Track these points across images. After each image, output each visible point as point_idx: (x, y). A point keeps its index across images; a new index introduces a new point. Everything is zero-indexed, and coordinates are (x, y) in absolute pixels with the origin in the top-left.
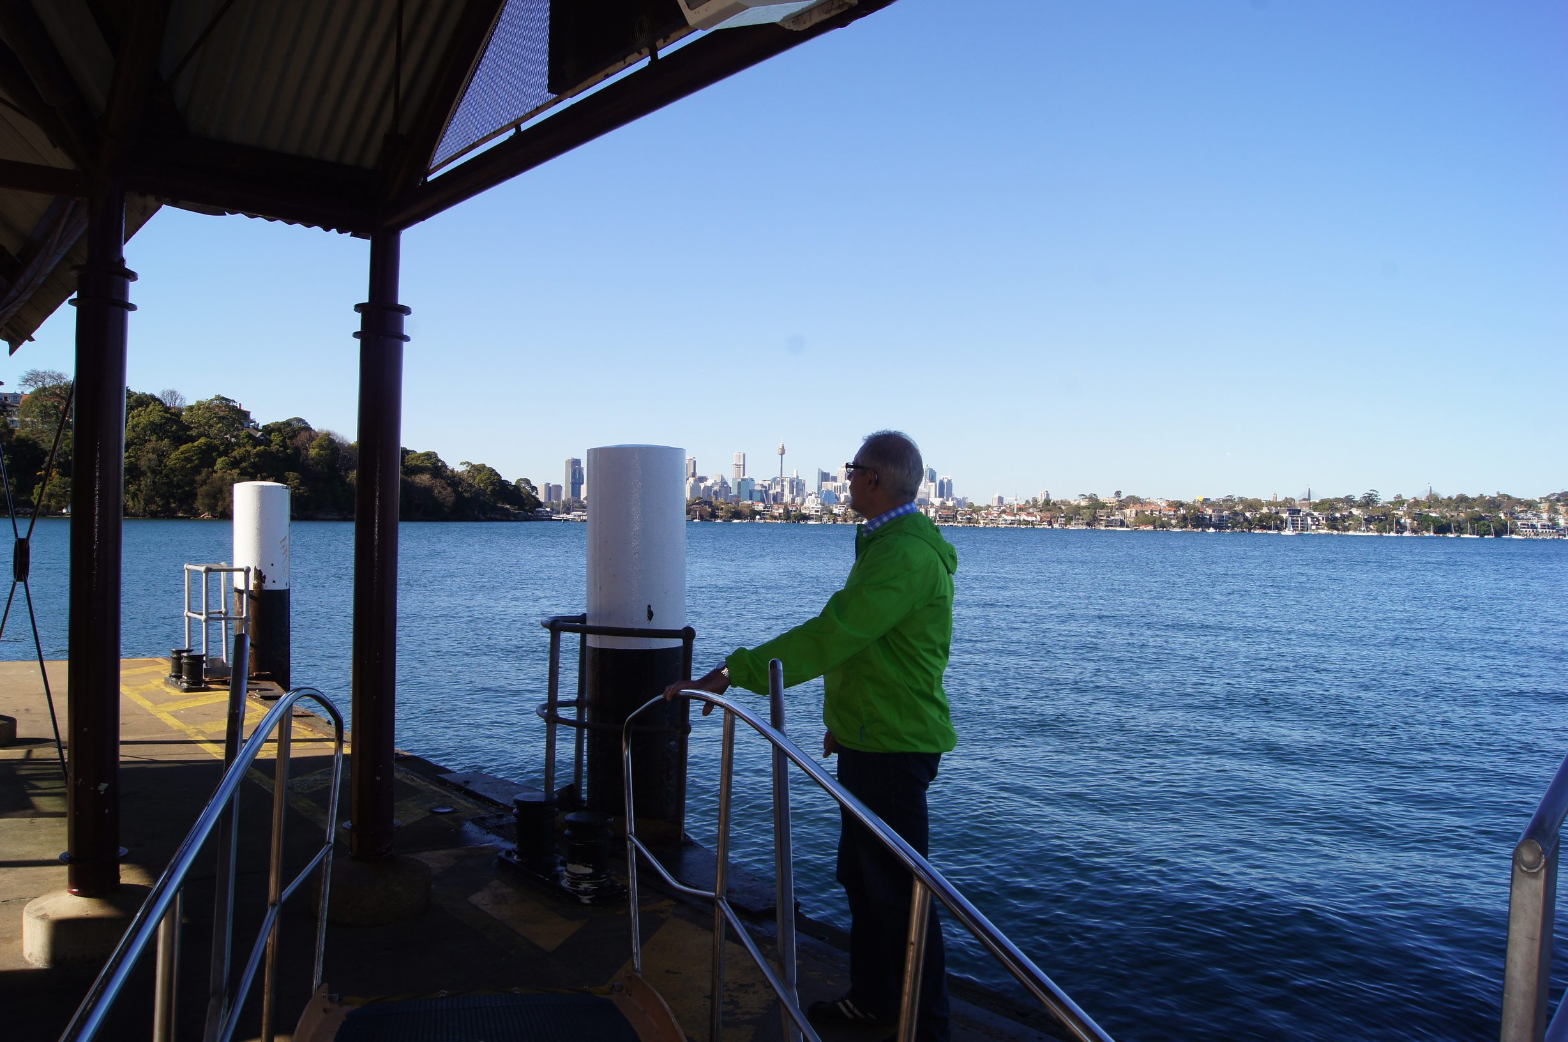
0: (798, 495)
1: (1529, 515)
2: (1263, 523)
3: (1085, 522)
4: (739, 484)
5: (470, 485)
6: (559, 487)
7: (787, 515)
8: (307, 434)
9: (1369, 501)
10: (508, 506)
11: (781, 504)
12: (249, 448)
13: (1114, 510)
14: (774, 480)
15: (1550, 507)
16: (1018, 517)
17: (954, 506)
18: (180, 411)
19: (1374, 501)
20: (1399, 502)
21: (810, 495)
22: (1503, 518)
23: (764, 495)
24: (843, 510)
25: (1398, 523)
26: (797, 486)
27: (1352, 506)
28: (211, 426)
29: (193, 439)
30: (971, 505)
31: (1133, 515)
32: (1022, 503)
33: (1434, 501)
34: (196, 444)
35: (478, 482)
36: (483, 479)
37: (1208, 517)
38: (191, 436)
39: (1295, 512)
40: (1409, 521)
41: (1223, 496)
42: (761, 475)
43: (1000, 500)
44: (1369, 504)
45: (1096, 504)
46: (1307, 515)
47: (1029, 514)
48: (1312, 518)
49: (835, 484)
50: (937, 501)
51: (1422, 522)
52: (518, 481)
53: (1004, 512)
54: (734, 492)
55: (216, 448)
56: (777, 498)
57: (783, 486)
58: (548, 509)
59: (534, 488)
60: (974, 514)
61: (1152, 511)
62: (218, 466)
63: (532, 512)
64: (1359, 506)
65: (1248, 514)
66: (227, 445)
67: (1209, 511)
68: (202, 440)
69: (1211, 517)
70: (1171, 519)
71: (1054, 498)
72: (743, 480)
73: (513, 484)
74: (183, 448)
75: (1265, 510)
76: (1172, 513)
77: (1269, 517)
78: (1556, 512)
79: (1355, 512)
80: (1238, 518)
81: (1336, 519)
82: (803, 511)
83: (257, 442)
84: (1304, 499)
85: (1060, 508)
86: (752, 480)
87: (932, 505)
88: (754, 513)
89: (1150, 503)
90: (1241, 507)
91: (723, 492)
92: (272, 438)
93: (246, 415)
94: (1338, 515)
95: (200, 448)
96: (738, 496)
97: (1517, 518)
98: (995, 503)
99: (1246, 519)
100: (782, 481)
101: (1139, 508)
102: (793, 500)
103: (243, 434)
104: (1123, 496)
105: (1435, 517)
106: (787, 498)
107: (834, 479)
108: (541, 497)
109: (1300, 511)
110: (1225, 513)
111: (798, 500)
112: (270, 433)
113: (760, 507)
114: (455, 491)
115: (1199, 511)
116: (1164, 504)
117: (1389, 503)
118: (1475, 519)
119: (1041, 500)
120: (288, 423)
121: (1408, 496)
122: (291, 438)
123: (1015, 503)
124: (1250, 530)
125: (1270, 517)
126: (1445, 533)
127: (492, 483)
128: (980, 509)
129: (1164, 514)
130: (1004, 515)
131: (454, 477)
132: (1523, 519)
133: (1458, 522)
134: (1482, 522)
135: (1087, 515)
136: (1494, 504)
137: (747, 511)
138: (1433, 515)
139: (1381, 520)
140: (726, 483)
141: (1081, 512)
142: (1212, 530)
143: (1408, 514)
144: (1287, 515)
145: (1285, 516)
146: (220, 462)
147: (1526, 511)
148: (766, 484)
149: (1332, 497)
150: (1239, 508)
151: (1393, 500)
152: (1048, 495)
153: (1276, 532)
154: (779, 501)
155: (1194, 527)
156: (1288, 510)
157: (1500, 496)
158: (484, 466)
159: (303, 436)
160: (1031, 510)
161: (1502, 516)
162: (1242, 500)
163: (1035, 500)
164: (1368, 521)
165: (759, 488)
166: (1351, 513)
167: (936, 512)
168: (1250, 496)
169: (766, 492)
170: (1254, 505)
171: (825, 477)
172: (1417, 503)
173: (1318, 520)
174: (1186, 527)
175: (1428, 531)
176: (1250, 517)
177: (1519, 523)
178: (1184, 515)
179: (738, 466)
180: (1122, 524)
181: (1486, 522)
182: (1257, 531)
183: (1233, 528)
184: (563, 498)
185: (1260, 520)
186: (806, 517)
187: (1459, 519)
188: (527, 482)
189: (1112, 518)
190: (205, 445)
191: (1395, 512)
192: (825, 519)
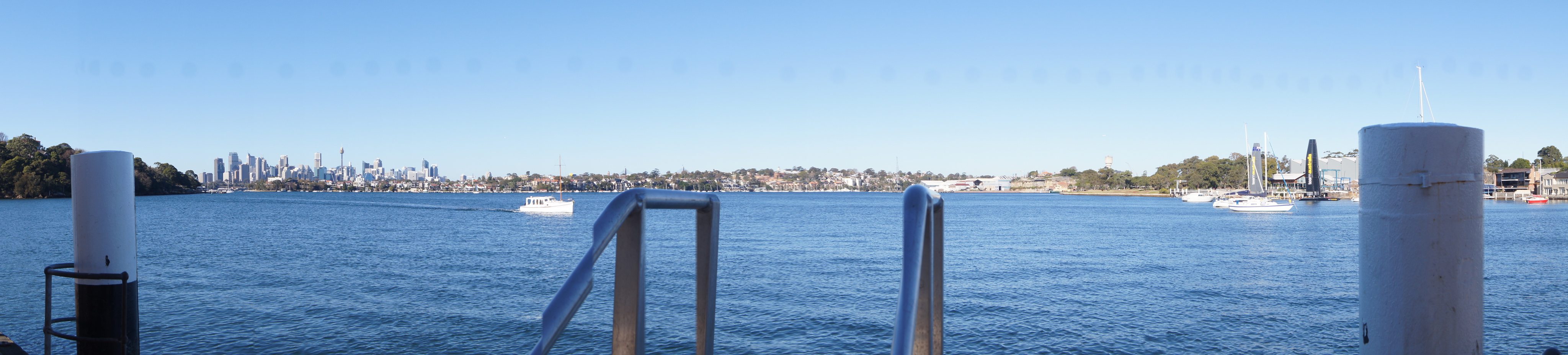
0: (351, 176)
1: (728, 180)
2: (603, 187)
3: (511, 189)
4: (318, 170)
5: (160, 175)
6: (211, 175)
7: (345, 187)
8: (69, 151)
9: (654, 175)
10: (181, 186)
11: (342, 181)
12: (39, 160)
13: (526, 182)
14: (338, 168)
15: (736, 176)
16: (474, 187)
17: (439, 181)
18: (5, 144)
19: (656, 174)
20: (669, 175)
21: (358, 176)
22: (716, 182)
23: (332, 176)
24: (376, 184)
25: (668, 185)
26: (351, 171)
27: (646, 177)
28: (20, 150)
29: (12, 158)
30: (448, 181)
31: (536, 184)
32: (476, 179)
33: (685, 174)
34: (13, 159)
35: (165, 173)
36: (167, 171)
37: (575, 184)
38: (11, 156)
39: (618, 181)
40: (674, 184)
41: (582, 173)
42: (330, 165)
43: (465, 177)
44: (654, 176)
45: (516, 179)
46: (625, 182)
47: (480, 185)
48: (627, 184)
49: (372, 170)
50: (429, 179)
51: (680, 184)
52: (187, 172)
53: (467, 184)
54: (315, 175)
55: (23, 161)
56: (340, 178)
57: (343, 171)
58: (204, 187)
59: (196, 176)
60: (450, 186)
61: (546, 182)
62: (24, 171)
63: (195, 189)
64: (650, 177)
65: (595, 183)
66: (29, 159)
67: (576, 181)
68: (17, 158)
69: (576, 185)
70: (556, 186)
71: (494, 176)
72: (320, 168)
73: (184, 173)
74: (7, 162)
75: (604, 180)
76: (556, 183)
77: (605, 184)
78: (739, 179)
79: (648, 180)
80: (590, 185)
81: (639, 184)
82: (354, 185)
83: (44, 157)
84: (623, 174)
85: (497, 181)
86: (326, 168)
87: (427, 181)
88: (327, 187)
89: (545, 178)
90: (592, 179)
91: (309, 176)
92: (51, 154)
93: (38, 143)
94: (640, 182)
95: (16, 162)
96: (318, 177)
97: (722, 182)
98: (462, 179)
99: (594, 185)
100: (343, 168)
101: (539, 180)
102: (349, 179)
103: (36, 153)
104: (531, 174)
105: (686, 182)
106: (345, 178)
107: (372, 167)
108: (201, 180)
109: (621, 180)
110: (584, 182)
111: (352, 179)
112: (50, 152)
113: (330, 183)
114: (152, 179)
115: (570, 181)
116: (552, 178)
117: (664, 175)
118: (704, 183)
119: (487, 177)
120: (59, 146)
121: (673, 172)
122: (61, 154)
123: (473, 179)
124: (596, 191)
125: (607, 184)
126: (690, 190)
127: (172, 174)
128: (453, 183)
129: (552, 183)
130: (466, 186)
131: (151, 171)
132: (725, 182)
133: (696, 184)
134: (707, 184)
135: (511, 184)
136: (712, 175)
137: (323, 186)
138: (685, 181)
139: (660, 184)
140: (311, 170)
141: (508, 183)
142: (577, 191)
143: (673, 181)
144: (615, 182)
145: (614, 183)
146: (26, 169)
147: (726, 179)
148: (333, 170)
149: (637, 173)
150: (591, 179)
151: (666, 174)
152: (491, 174)
153: (610, 191)
154: (341, 180)
155: (568, 190)
156: (615, 180)
157: (715, 171)
158: (167, 164)
159: (68, 152)
160: (481, 183)
161: (716, 181)
162: (592, 175)
163: (483, 177)
164: (654, 185)
165: (329, 172)
166: (646, 181)
167: (429, 185)
168: (596, 173)
169: (334, 174)
170: (598, 178)
171: (367, 166)
172: (677, 175)
173: (630, 185)
174: (564, 190)
175: (682, 189)
176: (596, 184)
177: (723, 185)
178: (562, 184)
179: (317, 160)
180: (530, 189)
181: (709, 184)
182: (600, 192)
183: (588, 190)
184: (214, 180)
185: (601, 186)
186: (355, 188)
187: (697, 183)
188: (192, 172)
189: (525, 186)
190: (18, 160)
191: (667, 180)
192: (367, 189)
